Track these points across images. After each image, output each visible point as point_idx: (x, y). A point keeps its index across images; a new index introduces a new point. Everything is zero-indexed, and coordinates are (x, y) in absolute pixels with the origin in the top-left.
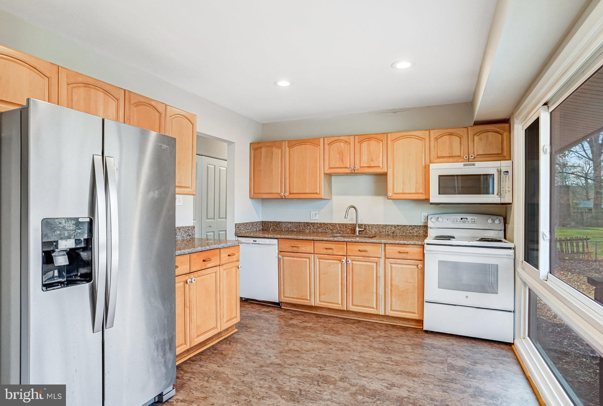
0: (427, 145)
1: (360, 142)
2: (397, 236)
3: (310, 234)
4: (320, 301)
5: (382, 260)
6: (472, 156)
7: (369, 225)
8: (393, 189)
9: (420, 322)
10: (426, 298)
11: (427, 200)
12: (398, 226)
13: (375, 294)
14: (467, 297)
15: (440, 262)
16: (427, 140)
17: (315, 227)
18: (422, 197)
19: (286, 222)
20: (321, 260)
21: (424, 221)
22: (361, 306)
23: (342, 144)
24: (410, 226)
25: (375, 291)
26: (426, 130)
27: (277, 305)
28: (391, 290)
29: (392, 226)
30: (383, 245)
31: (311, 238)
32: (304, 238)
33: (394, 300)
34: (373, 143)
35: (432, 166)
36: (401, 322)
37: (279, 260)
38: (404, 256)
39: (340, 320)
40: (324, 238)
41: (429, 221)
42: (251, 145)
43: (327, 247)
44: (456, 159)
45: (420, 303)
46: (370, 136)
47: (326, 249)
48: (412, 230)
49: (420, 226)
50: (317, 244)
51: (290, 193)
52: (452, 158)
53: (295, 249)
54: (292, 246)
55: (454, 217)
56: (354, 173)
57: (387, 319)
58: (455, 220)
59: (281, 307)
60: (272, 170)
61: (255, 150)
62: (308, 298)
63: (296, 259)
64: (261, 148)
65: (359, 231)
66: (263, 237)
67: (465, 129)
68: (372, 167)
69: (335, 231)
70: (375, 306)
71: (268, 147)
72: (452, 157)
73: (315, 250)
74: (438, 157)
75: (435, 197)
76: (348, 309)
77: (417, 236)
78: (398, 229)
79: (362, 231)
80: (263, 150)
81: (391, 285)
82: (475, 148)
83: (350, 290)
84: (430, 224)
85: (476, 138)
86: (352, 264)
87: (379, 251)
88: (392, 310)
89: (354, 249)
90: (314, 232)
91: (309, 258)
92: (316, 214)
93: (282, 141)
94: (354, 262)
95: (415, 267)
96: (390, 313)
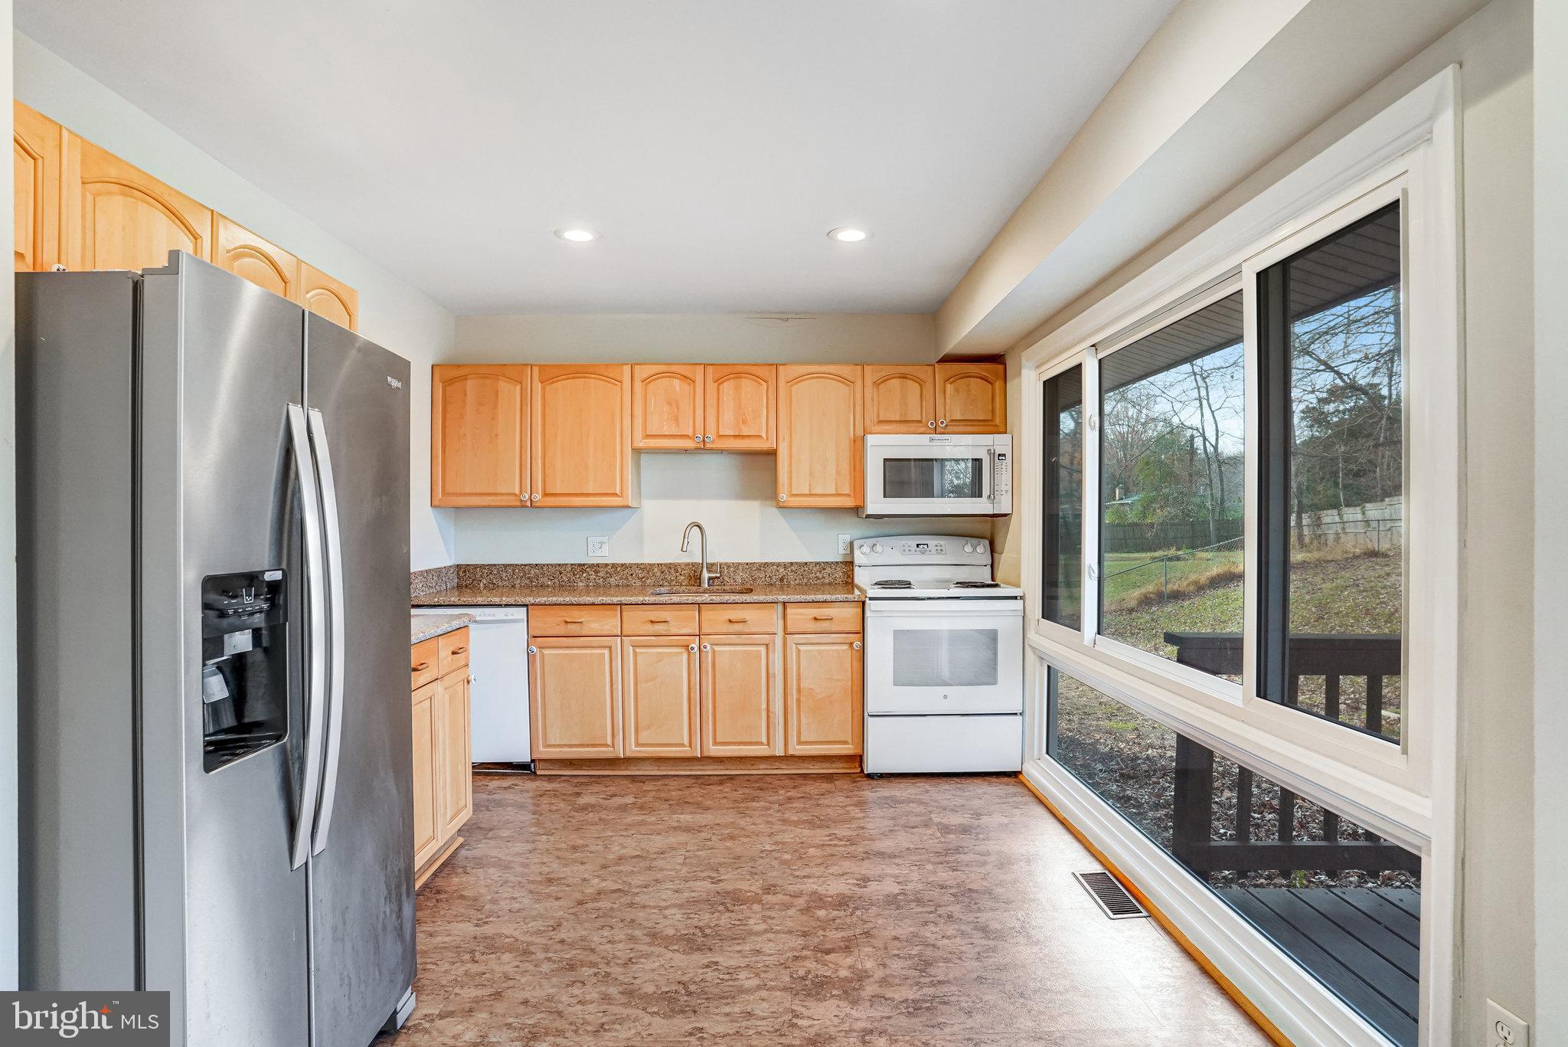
0: (859, 396)
1: (719, 381)
2: (789, 586)
3: (587, 590)
4: (637, 744)
5: (779, 640)
6: (942, 423)
7: (728, 566)
8: (790, 485)
9: (859, 759)
10: (871, 707)
11: (857, 510)
12: (792, 564)
13: (764, 714)
14: (945, 697)
15: (898, 634)
16: (859, 384)
17: (601, 574)
18: (849, 502)
19: (525, 565)
20: (638, 650)
21: (844, 552)
22: (734, 743)
23: (676, 382)
24: (817, 563)
25: (764, 706)
26: (856, 365)
27: (523, 769)
28: (799, 701)
29: (778, 565)
30: (780, 607)
31: (615, 600)
32: (574, 600)
33: (804, 721)
34: (747, 384)
35: (871, 439)
36: (818, 765)
37: (530, 657)
38: (825, 625)
39: (691, 781)
40: (647, 598)
41: (857, 553)
42: (435, 367)
43: (653, 619)
44: (914, 426)
45: (855, 720)
46: (739, 369)
47: (652, 622)
48: (820, 572)
49: (837, 563)
50: (628, 613)
51: (546, 495)
52: (905, 424)
53: (573, 629)
54: (566, 622)
55: (904, 543)
56: (703, 449)
57: (787, 765)
58: (907, 549)
59: (535, 773)
60: (497, 435)
61: (448, 383)
62: (609, 742)
63: (576, 651)
64: (465, 378)
65: (710, 579)
66: (486, 603)
67: (930, 369)
68: (743, 437)
69: (649, 581)
70: (764, 740)
71: (485, 376)
72: (906, 421)
73: (624, 626)
74: (880, 422)
75: (877, 502)
76: (706, 754)
77: (830, 584)
78: (792, 571)
79: (716, 577)
80: (470, 384)
81: (799, 690)
82: (947, 407)
83: (708, 710)
84: (859, 558)
85: (949, 386)
86: (714, 651)
87: (771, 619)
88: (800, 743)
89: (716, 619)
90: (597, 586)
91: (610, 648)
92: (602, 543)
93: (524, 365)
94: (717, 648)
95: (845, 647)
96: (796, 749)
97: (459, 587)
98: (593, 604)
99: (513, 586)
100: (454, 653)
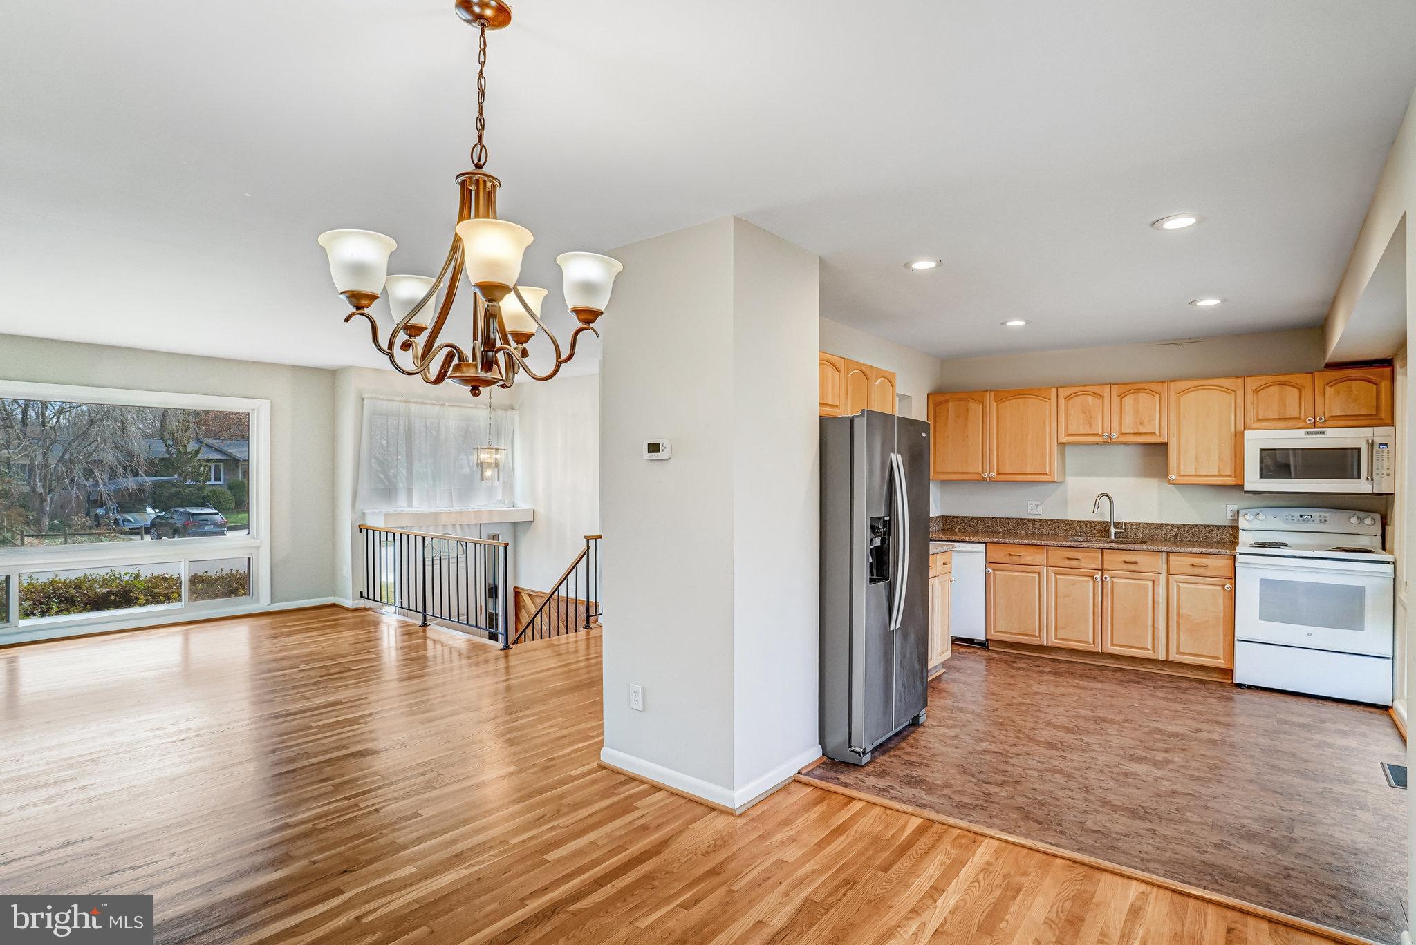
0: (1240, 402)
1: (1122, 396)
2: (1181, 541)
3: (1027, 536)
4: (1056, 638)
5: (1163, 577)
6: (1320, 419)
7: (1132, 525)
8: (1179, 467)
9: (1229, 672)
10: (1238, 635)
11: (1239, 487)
12: (1184, 525)
13: (1150, 629)
14: (1310, 634)
15: (1264, 582)
16: (1240, 393)
17: (1037, 526)
18: (1230, 481)
19: (985, 518)
20: (1058, 576)
21: (1231, 518)
22: (1126, 646)
23: (1090, 399)
24: (1206, 526)
25: (1150, 623)
26: (1237, 377)
27: (983, 645)
28: (1178, 623)
29: (1173, 525)
30: (1164, 555)
31: (1043, 542)
32: (1016, 541)
33: (1182, 637)
34: (1143, 397)
35: (1248, 434)
36: (1195, 672)
37: (987, 575)
38: (1201, 571)
39: (1093, 667)
40: (1065, 543)
41: (1241, 519)
42: (931, 397)
43: (1069, 557)
44: (1291, 423)
45: (1227, 643)
46: (1137, 386)
47: (1068, 558)
48: (1209, 533)
49: (1225, 526)
50: (1052, 552)
51: (999, 473)
52: (1284, 420)
53: (1015, 559)
54: (1010, 555)
55: (1287, 513)
56: (1110, 443)
57: (1169, 668)
59: (988, 648)
60: (967, 436)
61: (937, 405)
62: (1037, 634)
63: (1016, 574)
64: (947, 401)
65: (1116, 533)
66: (960, 540)
67: (1310, 376)
68: (1141, 434)
69: (1071, 532)
70: (1150, 647)
71: (960, 400)
72: (1285, 419)
73: (1049, 560)
74: (1259, 420)
75: (1253, 481)
76: (1105, 651)
77: (1218, 542)
78: (1184, 531)
79: (1121, 532)
80: (951, 405)
81: (1179, 615)
82: (1327, 406)
83: (1107, 621)
84: (1242, 523)
85: (1329, 390)
86: (1113, 582)
87: (1158, 563)
88: (1179, 653)
89: (1114, 559)
90: (1034, 534)
91: (1039, 573)
92: (1037, 505)
93: (984, 391)
94: (1115, 580)
95: (1219, 588)
96: (1175, 657)
97: (943, 530)
98: (1028, 545)
99: (977, 531)
100: (944, 564)
